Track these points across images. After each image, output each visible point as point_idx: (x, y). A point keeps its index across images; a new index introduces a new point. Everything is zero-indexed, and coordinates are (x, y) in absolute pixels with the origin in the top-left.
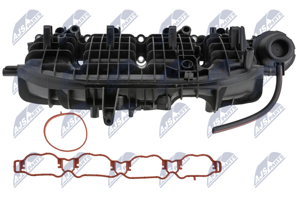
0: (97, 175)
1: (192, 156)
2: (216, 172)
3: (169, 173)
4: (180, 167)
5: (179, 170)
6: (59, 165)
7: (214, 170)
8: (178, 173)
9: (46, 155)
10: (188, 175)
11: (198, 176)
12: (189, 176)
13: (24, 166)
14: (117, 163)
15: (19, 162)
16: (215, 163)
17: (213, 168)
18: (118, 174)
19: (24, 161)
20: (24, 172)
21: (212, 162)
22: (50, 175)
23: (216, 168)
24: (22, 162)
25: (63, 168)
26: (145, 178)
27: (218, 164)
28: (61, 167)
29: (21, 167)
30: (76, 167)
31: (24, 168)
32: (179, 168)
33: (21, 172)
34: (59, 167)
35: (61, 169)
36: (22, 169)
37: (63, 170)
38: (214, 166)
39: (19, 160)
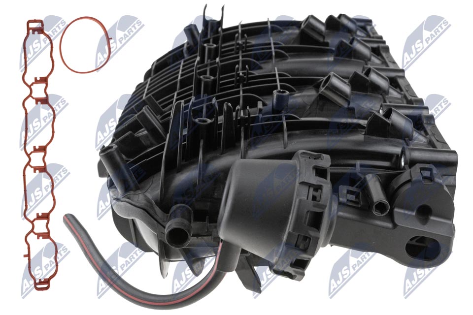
0: (27, 129)
1: (56, 252)
2: (36, 284)
3: (32, 222)
4: (41, 236)
5: (36, 236)
6: (38, 79)
7: (37, 281)
8: (32, 233)
9: (51, 61)
10: (31, 247)
11: (29, 259)
12: (29, 248)
13: (36, 33)
14: (43, 154)
15: (41, 26)
16: (47, 281)
17: (40, 280)
18: (28, 155)
19: (42, 33)
20: (28, 34)
21: (48, 278)
22: (26, 68)
23: (41, 283)
24: (40, 30)
25: (34, 85)
26: (25, 191)
27: (46, 286)
28: (37, 81)
29: (34, 30)
30: (37, 100)
31: (33, 33)
32: (39, 235)
33: (28, 29)
34: (36, 78)
35: (34, 81)
36: (33, 30)
37: (32, 84)
38: (42, 280)
39: (44, 26)
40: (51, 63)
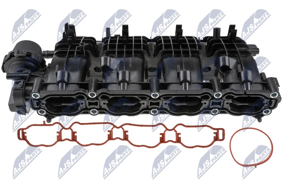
0: (142, 126)
1: (47, 145)
2: (23, 129)
3: (70, 128)
4: (59, 135)
5: (59, 131)
6: (179, 136)
7: (25, 131)
9: (193, 146)
10: (51, 126)
11: (41, 125)
13: (215, 135)
14: (122, 138)
15: (220, 139)
16: (25, 138)
17: (26, 133)
18: (121, 127)
19: (214, 140)
20: (214, 129)
21: (27, 139)
22: (188, 126)
23: (23, 133)
24: (216, 139)
25: (175, 133)
26: (94, 123)
27: (21, 137)
28: (178, 134)
29: (217, 134)
30: (163, 135)
31: (214, 133)
32: (60, 133)
33: (218, 129)
34: (180, 134)
35: (178, 132)
37: (176, 131)
38: (25, 135)
39: (219, 141)
40: (191, 146)
